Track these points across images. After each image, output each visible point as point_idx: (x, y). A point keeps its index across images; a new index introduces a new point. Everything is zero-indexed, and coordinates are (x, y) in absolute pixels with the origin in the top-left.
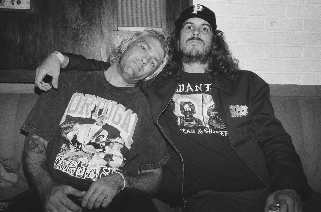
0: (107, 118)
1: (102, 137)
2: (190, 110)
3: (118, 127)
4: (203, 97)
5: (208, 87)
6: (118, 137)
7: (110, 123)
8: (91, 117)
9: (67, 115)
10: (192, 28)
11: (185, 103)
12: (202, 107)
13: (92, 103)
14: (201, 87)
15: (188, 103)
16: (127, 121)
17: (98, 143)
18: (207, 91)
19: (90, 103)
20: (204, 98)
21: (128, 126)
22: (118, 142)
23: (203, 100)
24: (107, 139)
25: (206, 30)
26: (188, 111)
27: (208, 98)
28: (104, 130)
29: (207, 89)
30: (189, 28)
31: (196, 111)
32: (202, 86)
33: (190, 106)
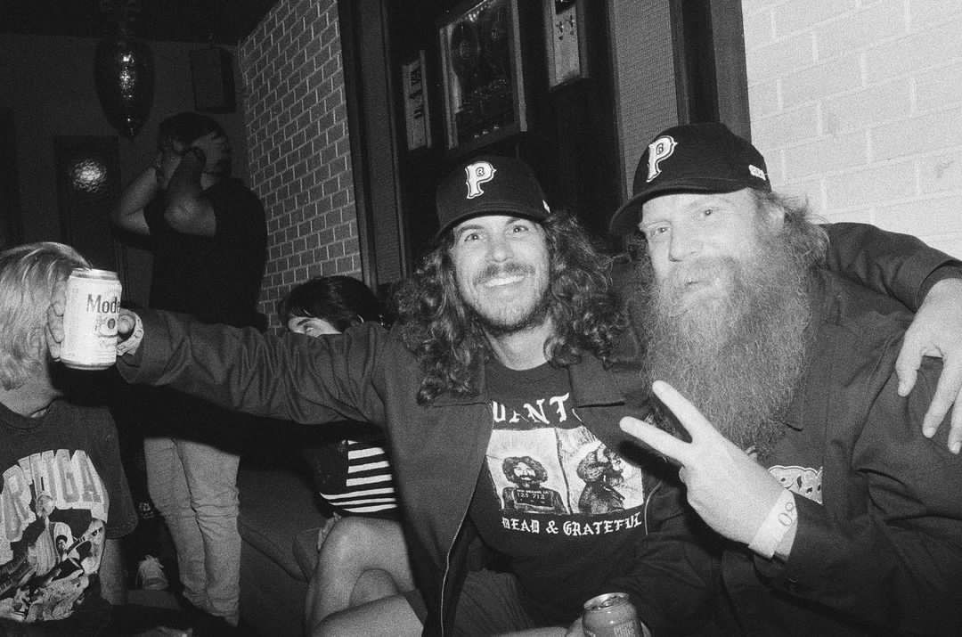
0: (50, 495)
1: (62, 541)
2: (532, 473)
3: (79, 505)
4: (558, 438)
5: (561, 410)
6: (90, 523)
7: (63, 505)
8: (37, 516)
9: (11, 543)
10: (480, 237)
11: (516, 460)
12: (561, 465)
13: (20, 485)
14: (541, 407)
15: (523, 460)
16: (89, 482)
17: (65, 557)
18: (561, 420)
19: (17, 489)
20: (560, 439)
21: (94, 490)
22: (96, 531)
23: (559, 445)
24: (74, 540)
25: (523, 229)
26: (528, 476)
27: (571, 439)
28: (57, 523)
29: (559, 415)
30: (473, 238)
31: (550, 473)
32: (543, 405)
33: (531, 466)
